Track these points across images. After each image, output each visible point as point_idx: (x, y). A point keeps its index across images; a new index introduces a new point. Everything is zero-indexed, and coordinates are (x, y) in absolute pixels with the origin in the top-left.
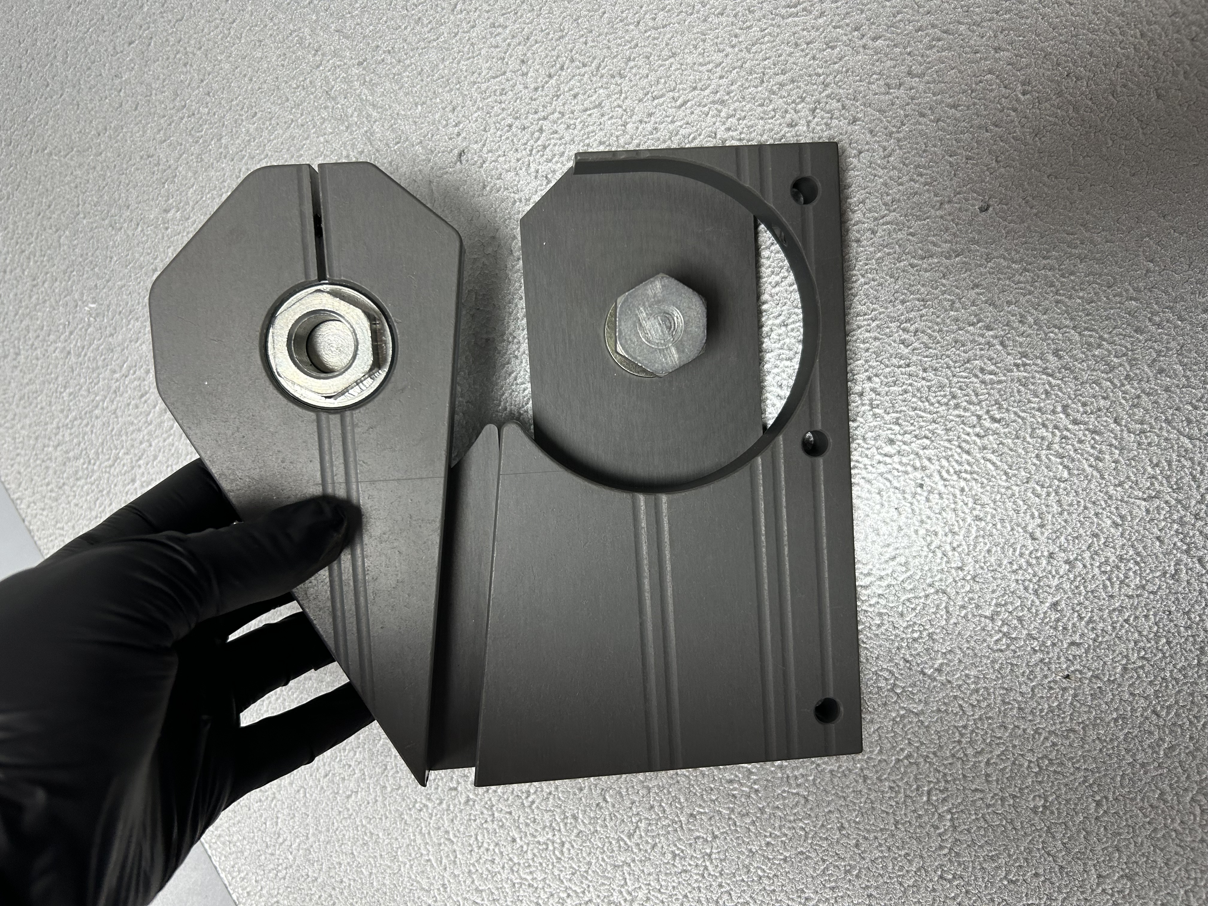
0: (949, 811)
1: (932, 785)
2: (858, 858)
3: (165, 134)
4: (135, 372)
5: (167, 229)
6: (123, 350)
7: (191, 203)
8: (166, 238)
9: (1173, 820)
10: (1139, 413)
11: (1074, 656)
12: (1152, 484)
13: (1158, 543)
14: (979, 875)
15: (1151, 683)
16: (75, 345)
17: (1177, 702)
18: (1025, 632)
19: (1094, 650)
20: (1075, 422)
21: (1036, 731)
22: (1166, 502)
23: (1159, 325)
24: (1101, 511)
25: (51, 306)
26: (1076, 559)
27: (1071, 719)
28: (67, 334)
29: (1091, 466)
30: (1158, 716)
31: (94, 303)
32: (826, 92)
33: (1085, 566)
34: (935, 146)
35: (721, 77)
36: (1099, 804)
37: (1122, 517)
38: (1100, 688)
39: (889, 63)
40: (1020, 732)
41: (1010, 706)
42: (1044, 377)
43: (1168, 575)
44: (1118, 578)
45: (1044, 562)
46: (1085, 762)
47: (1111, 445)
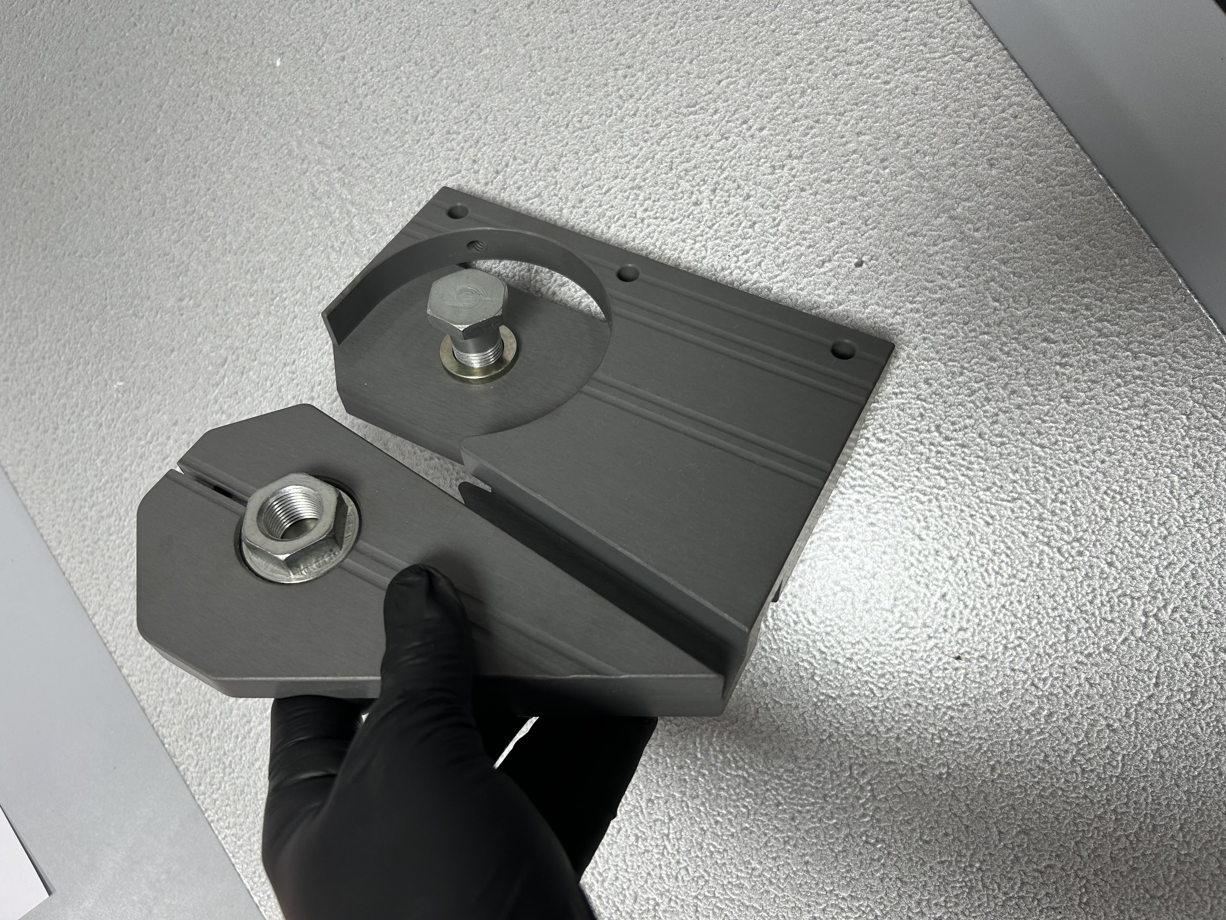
0: (869, 783)
1: (852, 761)
2: (793, 829)
3: (178, 235)
4: (157, 439)
5: (182, 315)
6: (147, 420)
7: (202, 292)
8: (181, 323)
9: (1058, 780)
10: (998, 428)
11: (963, 641)
12: (1014, 487)
13: (1023, 538)
14: (898, 837)
15: (1028, 659)
16: (106, 418)
17: (1051, 674)
18: (921, 621)
19: (979, 634)
20: (947, 439)
21: (936, 708)
22: (1027, 502)
23: (1008, 354)
24: (974, 513)
25: (85, 386)
26: (958, 555)
27: (964, 695)
28: (99, 408)
29: (963, 475)
30: (1037, 688)
31: (121, 381)
32: (724, 175)
33: (965, 561)
34: (815, 215)
35: (637, 167)
36: (993, 768)
37: (992, 517)
38: (986, 666)
39: (774, 149)
40: (922, 709)
41: (913, 687)
42: (919, 402)
43: (1034, 565)
44: (993, 569)
45: (931, 559)
46: (978, 732)
47: (978, 457)
